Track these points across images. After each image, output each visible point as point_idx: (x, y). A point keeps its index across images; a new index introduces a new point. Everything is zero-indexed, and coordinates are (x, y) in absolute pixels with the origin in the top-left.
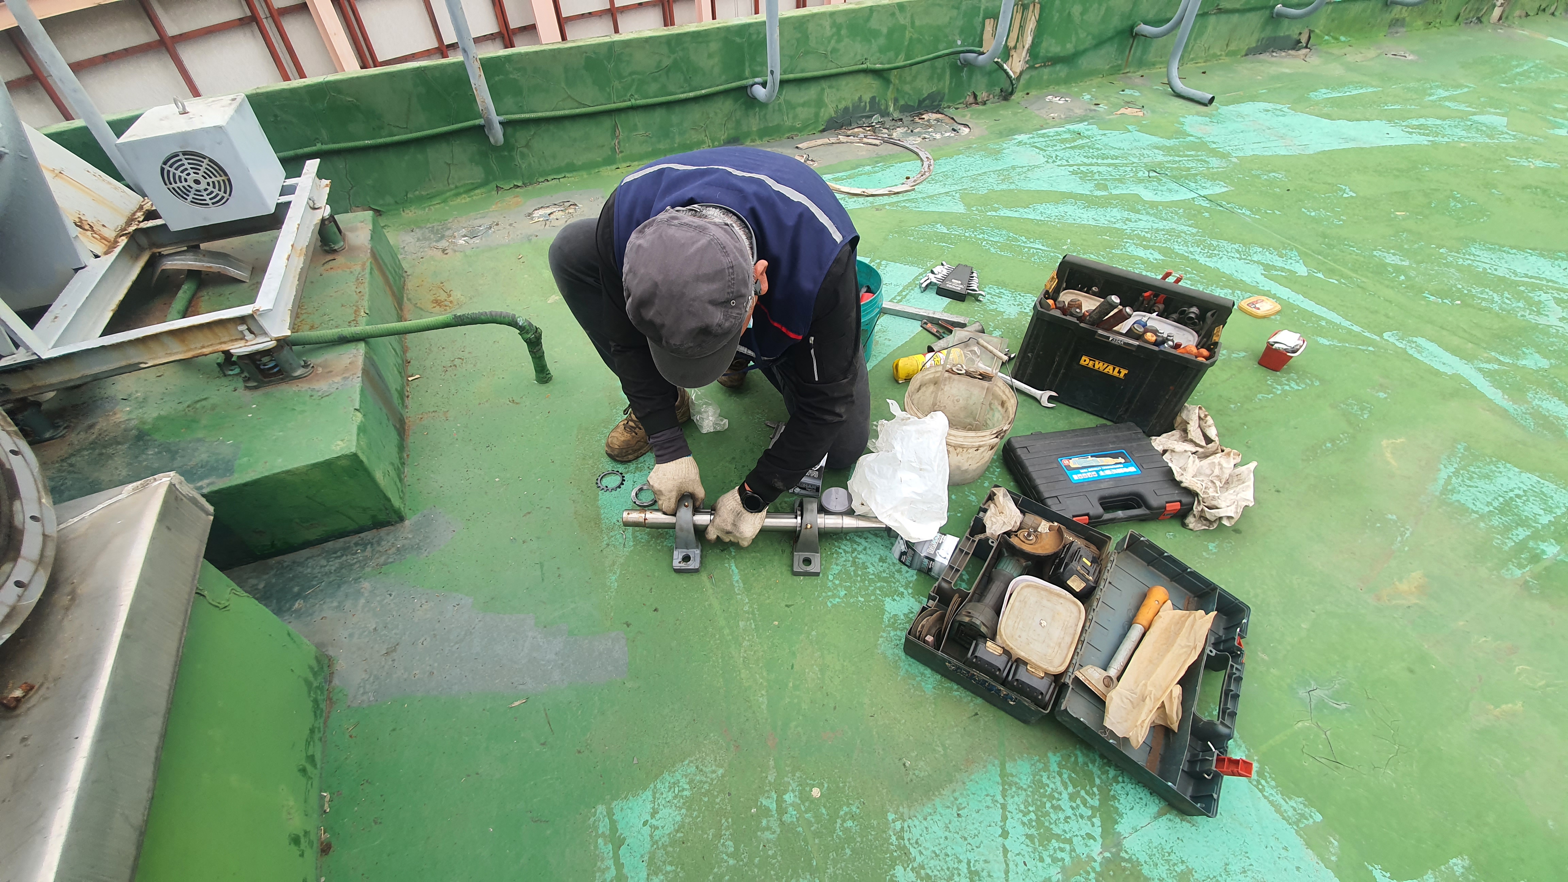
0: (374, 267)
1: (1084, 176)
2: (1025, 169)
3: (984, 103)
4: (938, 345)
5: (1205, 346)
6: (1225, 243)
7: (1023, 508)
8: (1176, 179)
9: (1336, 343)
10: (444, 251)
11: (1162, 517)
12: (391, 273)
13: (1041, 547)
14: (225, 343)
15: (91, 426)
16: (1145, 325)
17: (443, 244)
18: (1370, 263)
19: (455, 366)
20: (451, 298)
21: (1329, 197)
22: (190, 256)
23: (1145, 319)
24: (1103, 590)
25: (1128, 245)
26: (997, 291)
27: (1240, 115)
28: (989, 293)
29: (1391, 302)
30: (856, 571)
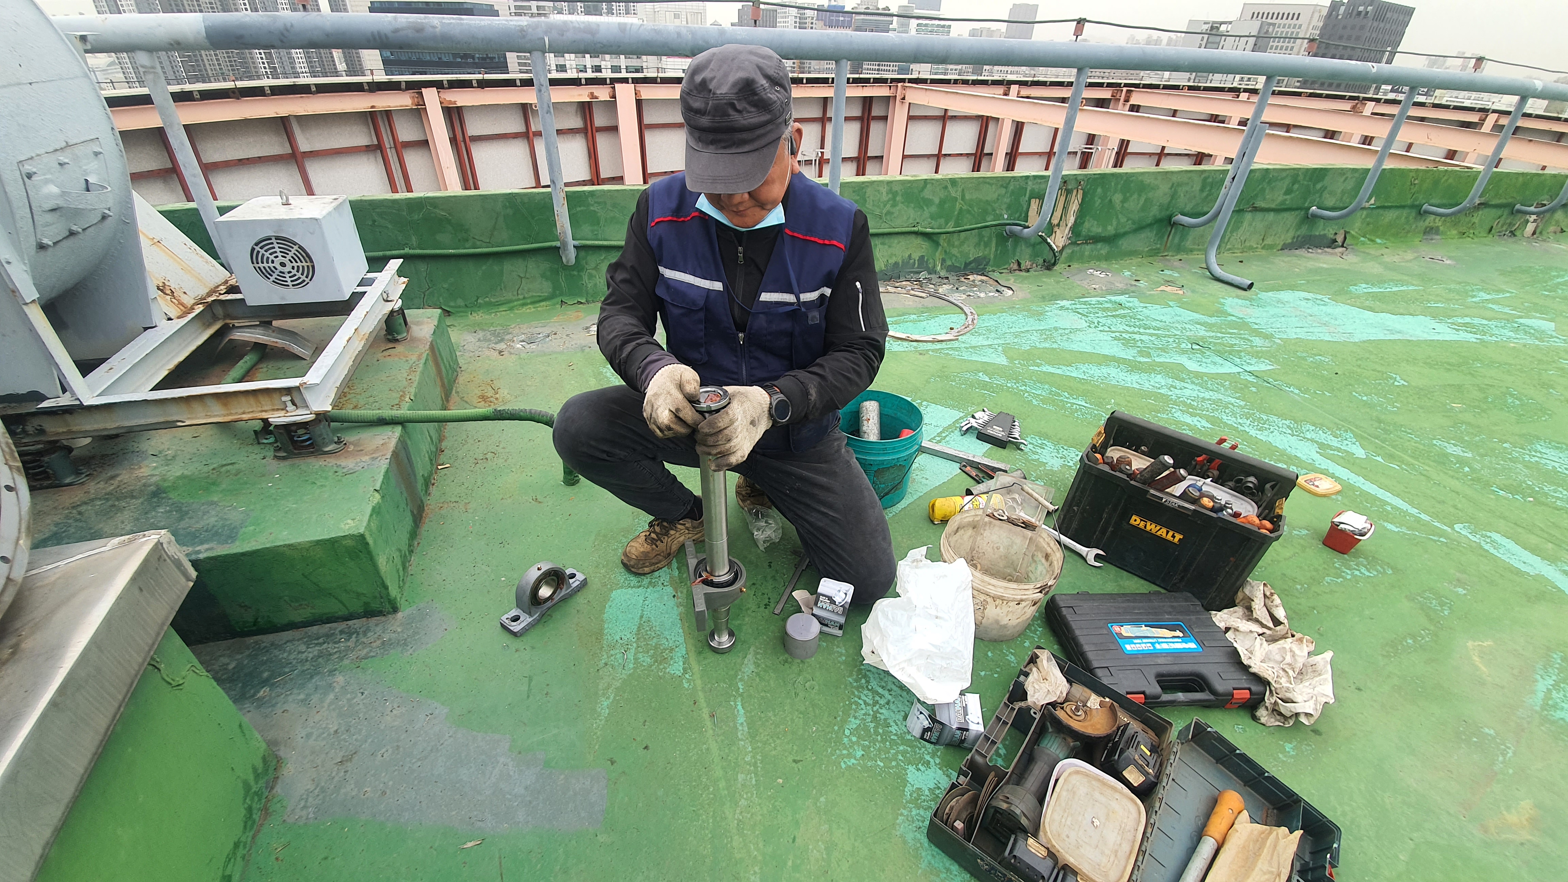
0: (429, 358)
1: (1127, 343)
2: (1067, 332)
3: (1028, 271)
4: (977, 489)
5: (1268, 518)
6: (1275, 418)
7: (1071, 676)
8: (1219, 353)
9: (1404, 530)
10: (500, 352)
11: (1228, 705)
12: (446, 367)
13: (1092, 725)
14: (266, 411)
15: (113, 477)
16: (1200, 490)
17: (502, 346)
18: (1431, 452)
19: (487, 459)
20: (497, 396)
21: (1380, 384)
22: (259, 330)
23: (1199, 484)
24: (1166, 788)
25: (1174, 410)
26: (1040, 442)
27: (1279, 301)
28: (1030, 443)
29: (1457, 493)
30: (876, 727)
